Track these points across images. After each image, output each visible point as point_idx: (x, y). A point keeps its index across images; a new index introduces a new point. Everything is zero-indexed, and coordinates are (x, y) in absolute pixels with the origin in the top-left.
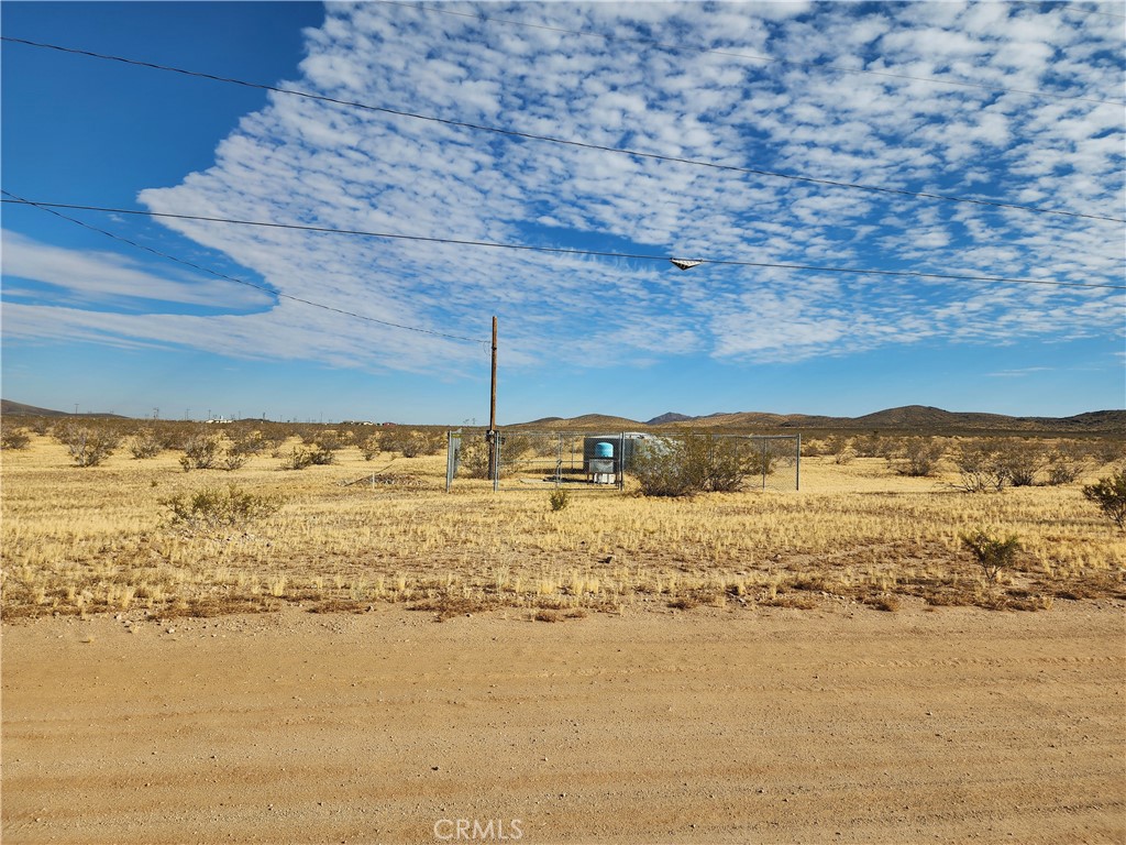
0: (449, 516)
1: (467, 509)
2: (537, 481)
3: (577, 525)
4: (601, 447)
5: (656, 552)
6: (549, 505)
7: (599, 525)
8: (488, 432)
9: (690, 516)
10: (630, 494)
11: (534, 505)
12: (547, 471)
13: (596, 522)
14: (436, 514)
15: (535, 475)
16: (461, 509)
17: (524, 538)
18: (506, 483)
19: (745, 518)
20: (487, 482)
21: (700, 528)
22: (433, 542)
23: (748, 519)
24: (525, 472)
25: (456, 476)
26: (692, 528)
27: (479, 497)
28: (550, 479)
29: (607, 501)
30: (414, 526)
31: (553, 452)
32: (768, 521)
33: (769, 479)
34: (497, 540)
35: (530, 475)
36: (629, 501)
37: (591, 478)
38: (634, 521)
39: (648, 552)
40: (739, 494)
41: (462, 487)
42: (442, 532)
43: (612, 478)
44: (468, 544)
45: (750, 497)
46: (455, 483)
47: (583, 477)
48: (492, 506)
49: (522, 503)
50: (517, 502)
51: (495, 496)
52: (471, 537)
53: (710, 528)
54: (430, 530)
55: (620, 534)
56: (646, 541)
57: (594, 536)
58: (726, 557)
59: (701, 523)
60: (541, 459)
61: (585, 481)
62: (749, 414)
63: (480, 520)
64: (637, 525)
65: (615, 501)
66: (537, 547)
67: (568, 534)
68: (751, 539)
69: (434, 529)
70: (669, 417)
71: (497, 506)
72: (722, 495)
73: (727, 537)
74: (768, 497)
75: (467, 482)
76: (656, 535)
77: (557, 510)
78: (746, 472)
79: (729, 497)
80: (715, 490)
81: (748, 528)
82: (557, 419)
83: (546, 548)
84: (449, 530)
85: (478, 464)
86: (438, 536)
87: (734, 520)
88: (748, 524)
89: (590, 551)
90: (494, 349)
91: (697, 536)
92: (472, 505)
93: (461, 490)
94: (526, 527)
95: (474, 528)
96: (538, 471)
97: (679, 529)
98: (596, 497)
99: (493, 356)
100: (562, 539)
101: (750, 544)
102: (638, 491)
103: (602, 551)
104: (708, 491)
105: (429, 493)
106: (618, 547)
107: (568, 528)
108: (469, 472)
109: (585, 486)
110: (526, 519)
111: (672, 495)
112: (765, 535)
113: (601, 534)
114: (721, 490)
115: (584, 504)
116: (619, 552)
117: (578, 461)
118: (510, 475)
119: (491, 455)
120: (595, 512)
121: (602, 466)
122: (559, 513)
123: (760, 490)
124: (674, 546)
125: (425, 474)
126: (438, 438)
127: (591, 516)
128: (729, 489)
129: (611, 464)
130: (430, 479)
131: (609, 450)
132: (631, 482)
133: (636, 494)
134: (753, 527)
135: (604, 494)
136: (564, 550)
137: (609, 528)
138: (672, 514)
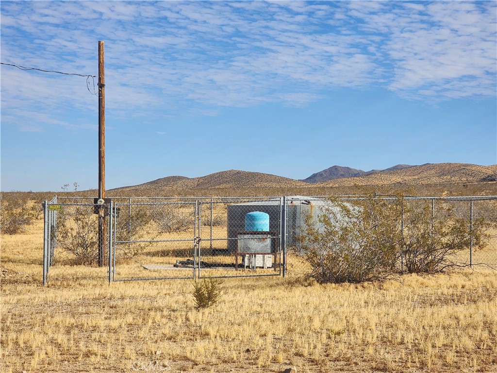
0: (58, 319)
1: (80, 309)
2: (165, 267)
3: (236, 327)
4: (253, 218)
5: (348, 360)
6: (192, 301)
7: (265, 325)
8: (96, 201)
9: (383, 308)
10: (297, 281)
11: (171, 301)
12: (178, 253)
13: (260, 322)
14: (39, 317)
15: (161, 259)
16: (71, 309)
17: (165, 347)
18: (124, 270)
19: (456, 309)
20: (98, 269)
21: (401, 326)
22: (43, 356)
23: (461, 310)
24: (148, 254)
25: (54, 262)
26: (390, 326)
27: (91, 291)
28: (184, 264)
29: (268, 292)
30: (12, 335)
31: (181, 226)
32: (488, 312)
33: (479, 255)
34: (130, 350)
35: (155, 259)
36: (298, 292)
37: (240, 262)
38: (311, 319)
39: (337, 360)
40: (442, 276)
41: (64, 278)
42: (53, 341)
43: (269, 260)
44: (93, 358)
45: (458, 280)
46: (53, 272)
47: (228, 260)
48: (112, 303)
49: (152, 299)
50: (146, 297)
51: (115, 289)
52: (95, 347)
53: (412, 324)
54: (37, 339)
55: (296, 338)
56: (333, 344)
57: (261, 342)
58: (440, 363)
59: (401, 317)
60: (166, 236)
61: (232, 265)
62: (440, 166)
63: (102, 323)
64: (317, 324)
65: (280, 292)
66: (186, 359)
67: (226, 339)
68: (470, 337)
69: (40, 338)
70: (334, 172)
71: (119, 303)
72: (420, 279)
73: (437, 335)
74: (481, 279)
75: (69, 270)
76: (344, 336)
77: (204, 306)
78: (451, 246)
79: (430, 281)
80: (411, 271)
81: (463, 322)
82: (180, 178)
83: (198, 359)
84: (61, 338)
85: (83, 245)
86: (49, 348)
87: (444, 311)
88: (462, 317)
89: (260, 362)
90: (101, 86)
91: (399, 335)
92: (84, 302)
93: (63, 282)
94: (167, 331)
95: (95, 335)
96: (165, 253)
97: (373, 327)
98: (253, 288)
99: (101, 95)
100: (220, 348)
101: (470, 345)
102: (307, 277)
103: (275, 360)
104: (401, 273)
105: (20, 287)
106: (297, 354)
107: (225, 331)
108: (71, 256)
109: (232, 272)
110: (164, 320)
111: (355, 279)
112: (487, 332)
113: (270, 338)
114: (418, 271)
115: (238, 297)
116: (299, 361)
117: (220, 236)
118: (127, 259)
119: (100, 232)
120: (256, 308)
121: (255, 244)
122: (207, 311)
123: (467, 270)
124: (371, 350)
125: (10, 261)
126: (19, 210)
127: (252, 314)
128: (427, 269)
129: (268, 242)
130: (19, 268)
131: (264, 222)
132: (298, 265)
133: (306, 281)
134: (469, 320)
135: (261, 283)
136: (225, 362)
137: (280, 329)
138: (358, 306)
